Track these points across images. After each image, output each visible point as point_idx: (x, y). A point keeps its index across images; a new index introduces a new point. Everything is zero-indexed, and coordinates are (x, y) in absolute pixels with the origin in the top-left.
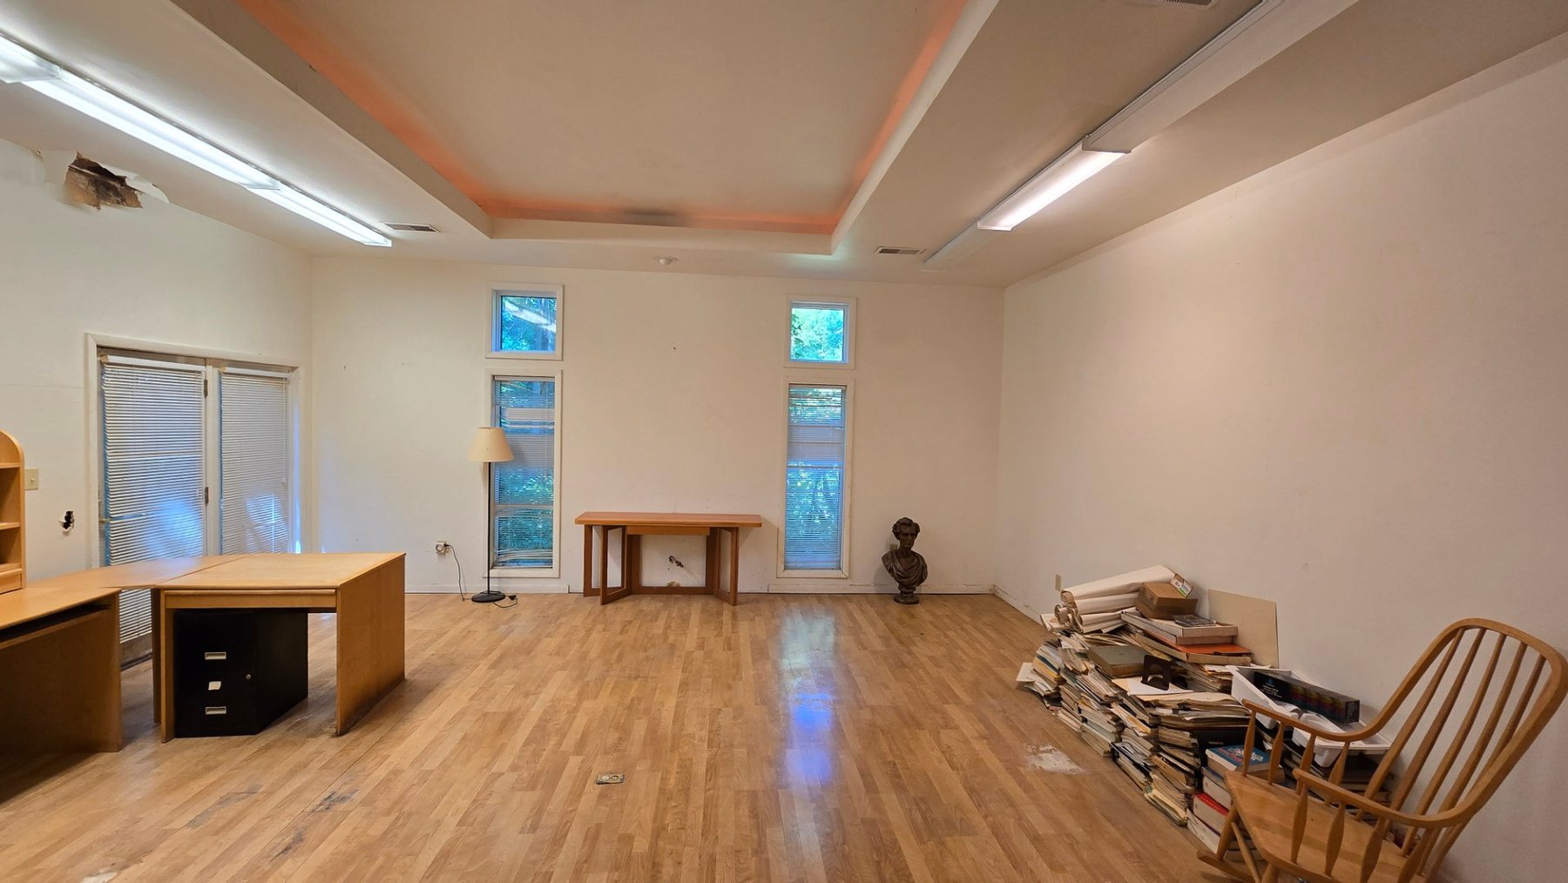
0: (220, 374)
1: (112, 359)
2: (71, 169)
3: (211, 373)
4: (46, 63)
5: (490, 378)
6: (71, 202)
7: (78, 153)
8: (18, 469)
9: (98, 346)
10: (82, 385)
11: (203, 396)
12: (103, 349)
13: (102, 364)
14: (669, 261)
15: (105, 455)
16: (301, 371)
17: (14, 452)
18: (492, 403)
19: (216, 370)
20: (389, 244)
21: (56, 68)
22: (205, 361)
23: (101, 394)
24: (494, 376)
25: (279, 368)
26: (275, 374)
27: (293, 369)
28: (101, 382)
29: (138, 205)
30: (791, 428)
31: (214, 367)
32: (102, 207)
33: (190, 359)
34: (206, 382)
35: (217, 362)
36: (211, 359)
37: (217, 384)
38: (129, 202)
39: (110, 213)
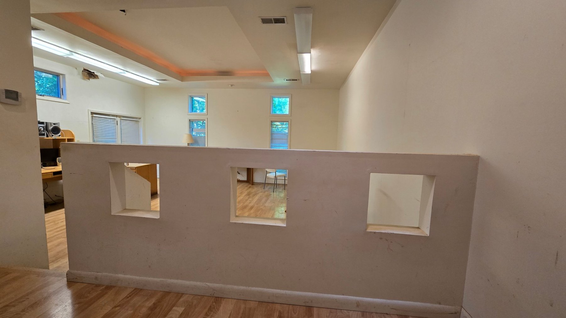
0: (121, 119)
1: (94, 115)
2: (82, 71)
3: (118, 119)
4: (71, 52)
5: (189, 120)
6: (84, 79)
7: (84, 68)
8: (73, 139)
9: (91, 112)
10: (88, 121)
11: (116, 125)
12: (92, 113)
13: (92, 117)
14: (232, 85)
15: (94, 138)
16: (142, 119)
17: (73, 135)
18: (189, 128)
19: (120, 118)
20: (158, 84)
21: (73, 53)
22: (117, 116)
23: (92, 124)
24: (190, 120)
25: (136, 118)
26: (135, 120)
27: (140, 118)
28: (92, 121)
29: (98, 78)
30: (272, 134)
31: (119, 117)
32: (90, 79)
33: (113, 116)
34: (117, 121)
35: (120, 116)
36: (118, 115)
37: (120, 122)
38: (96, 78)
39: (92, 80)
